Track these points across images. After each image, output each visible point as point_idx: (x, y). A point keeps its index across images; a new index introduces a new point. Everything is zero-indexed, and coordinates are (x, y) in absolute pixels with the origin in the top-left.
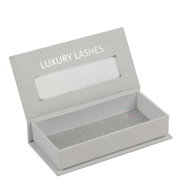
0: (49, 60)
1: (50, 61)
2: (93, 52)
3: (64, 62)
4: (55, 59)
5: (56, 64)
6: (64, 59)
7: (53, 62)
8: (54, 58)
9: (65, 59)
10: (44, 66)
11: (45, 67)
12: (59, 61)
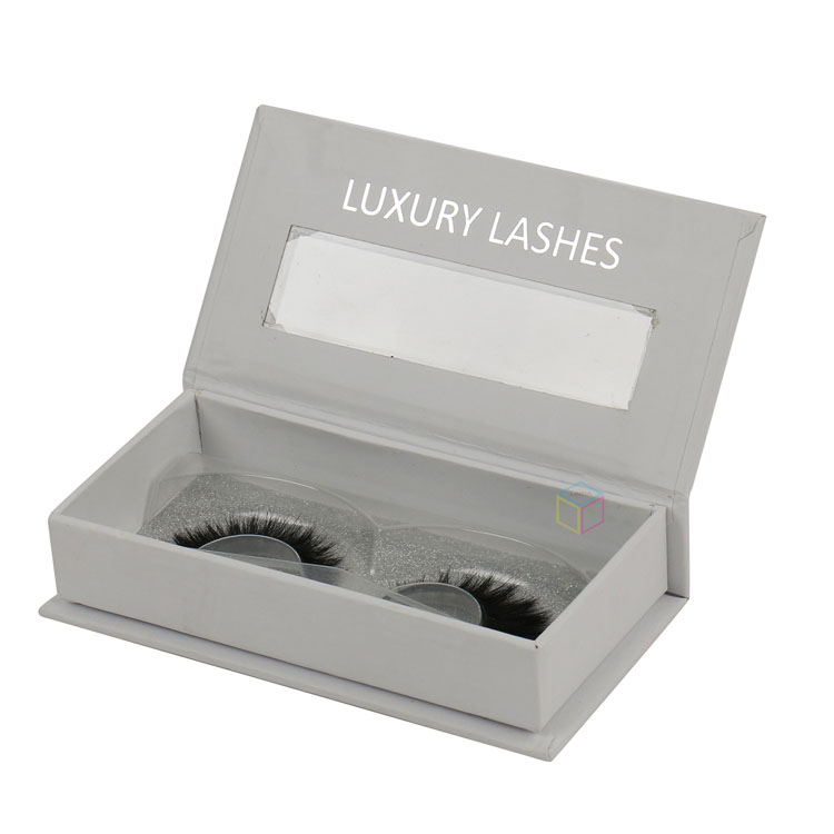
0: (385, 189)
1: (389, 194)
2: (571, 247)
3: (438, 228)
4: (410, 200)
5: (401, 219)
6: (442, 215)
7: (398, 205)
8: (409, 194)
9: (449, 217)
10: (355, 201)
11: (354, 210)
12: (421, 216)
